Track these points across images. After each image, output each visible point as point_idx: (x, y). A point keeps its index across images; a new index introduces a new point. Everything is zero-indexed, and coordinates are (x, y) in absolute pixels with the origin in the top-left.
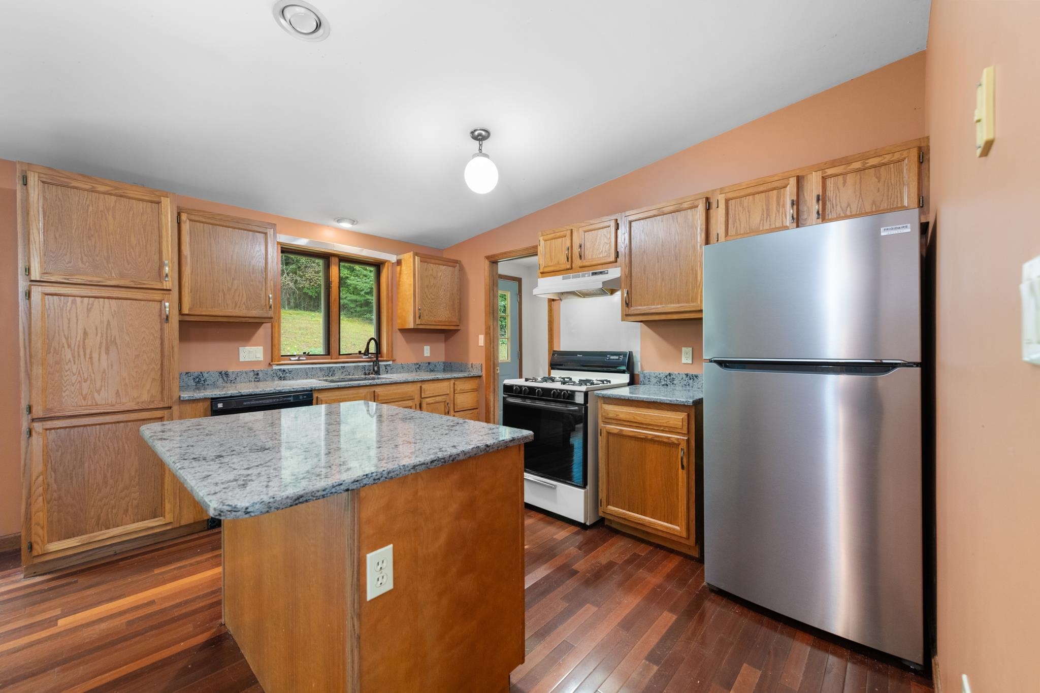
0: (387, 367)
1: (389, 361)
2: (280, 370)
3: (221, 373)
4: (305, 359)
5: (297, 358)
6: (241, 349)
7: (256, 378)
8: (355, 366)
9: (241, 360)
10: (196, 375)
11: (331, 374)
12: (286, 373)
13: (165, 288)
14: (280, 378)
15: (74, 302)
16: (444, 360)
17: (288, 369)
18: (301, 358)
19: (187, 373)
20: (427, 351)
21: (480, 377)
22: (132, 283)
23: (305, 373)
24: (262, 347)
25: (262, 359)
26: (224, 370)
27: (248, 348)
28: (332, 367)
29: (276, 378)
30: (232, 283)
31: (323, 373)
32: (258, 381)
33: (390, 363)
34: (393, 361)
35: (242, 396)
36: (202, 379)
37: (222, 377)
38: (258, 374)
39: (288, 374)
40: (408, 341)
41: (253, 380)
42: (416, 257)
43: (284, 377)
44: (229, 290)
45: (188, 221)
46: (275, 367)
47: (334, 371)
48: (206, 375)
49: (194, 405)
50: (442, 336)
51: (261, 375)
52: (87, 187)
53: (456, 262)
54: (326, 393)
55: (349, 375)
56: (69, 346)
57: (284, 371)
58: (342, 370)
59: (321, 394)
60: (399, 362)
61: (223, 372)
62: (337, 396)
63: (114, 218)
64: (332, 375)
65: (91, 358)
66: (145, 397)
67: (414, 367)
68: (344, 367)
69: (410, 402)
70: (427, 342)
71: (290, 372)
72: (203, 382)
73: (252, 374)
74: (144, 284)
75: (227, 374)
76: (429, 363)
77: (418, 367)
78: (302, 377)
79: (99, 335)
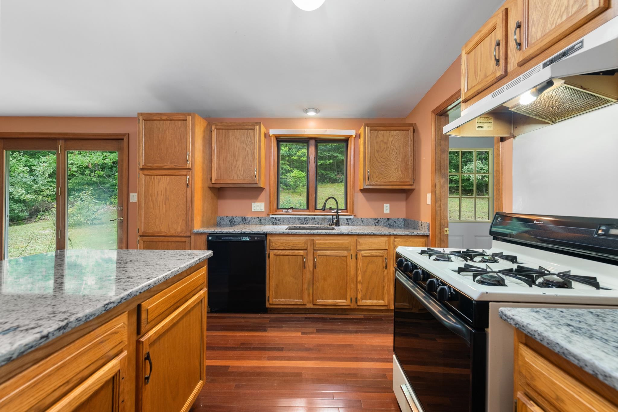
0: (348, 220)
1: (351, 215)
2: (273, 218)
3: (242, 218)
4: (291, 211)
5: (286, 211)
6: (253, 204)
7: (260, 222)
8: (322, 218)
9: (253, 210)
10: (230, 218)
11: (305, 222)
12: (277, 220)
13: (188, 168)
14: (274, 224)
15: (154, 178)
16: (404, 217)
17: (278, 218)
18: (288, 211)
19: (227, 217)
20: (387, 208)
21: (428, 236)
22: (175, 166)
23: (288, 221)
24: (264, 203)
25: (264, 210)
26: (243, 216)
27: (256, 204)
28: (306, 218)
29: (271, 223)
30: (236, 163)
31: (300, 221)
32: (261, 224)
33: (352, 217)
34: (355, 215)
35: (223, 233)
36: (233, 221)
37: (243, 221)
38: (261, 220)
39: (277, 221)
40: (368, 200)
41: (258, 223)
42: (367, 127)
43: (275, 223)
44: (235, 167)
45: (215, 130)
46: (271, 216)
47: (307, 221)
48: (235, 219)
49: (201, 236)
50: (404, 195)
51: (262, 220)
52: (159, 118)
53: (411, 125)
54: (276, 237)
55: (318, 224)
56: (152, 200)
57: (275, 219)
58: (313, 221)
59: (272, 237)
60: (359, 216)
61: (243, 218)
62: (284, 240)
63: (169, 132)
64: (306, 224)
65: (159, 207)
66: (179, 229)
67: (373, 222)
68: (314, 218)
69: (346, 252)
70: (387, 201)
71: (279, 220)
72: (233, 223)
73: (257, 219)
74: (179, 166)
75: (245, 219)
76: (388, 219)
77: (377, 222)
78: (286, 223)
79: (162, 195)
